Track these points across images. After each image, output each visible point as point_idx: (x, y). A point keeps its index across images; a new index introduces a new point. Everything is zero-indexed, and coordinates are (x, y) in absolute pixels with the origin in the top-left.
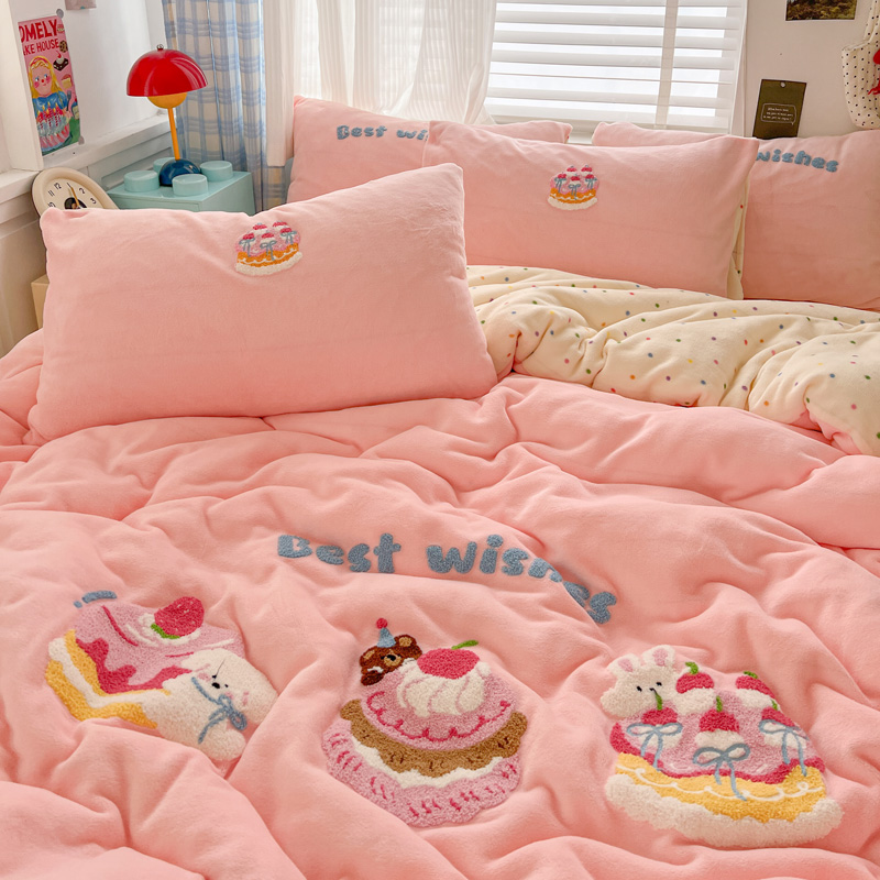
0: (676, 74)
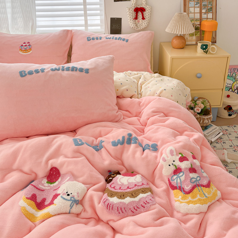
0: (89, 18)
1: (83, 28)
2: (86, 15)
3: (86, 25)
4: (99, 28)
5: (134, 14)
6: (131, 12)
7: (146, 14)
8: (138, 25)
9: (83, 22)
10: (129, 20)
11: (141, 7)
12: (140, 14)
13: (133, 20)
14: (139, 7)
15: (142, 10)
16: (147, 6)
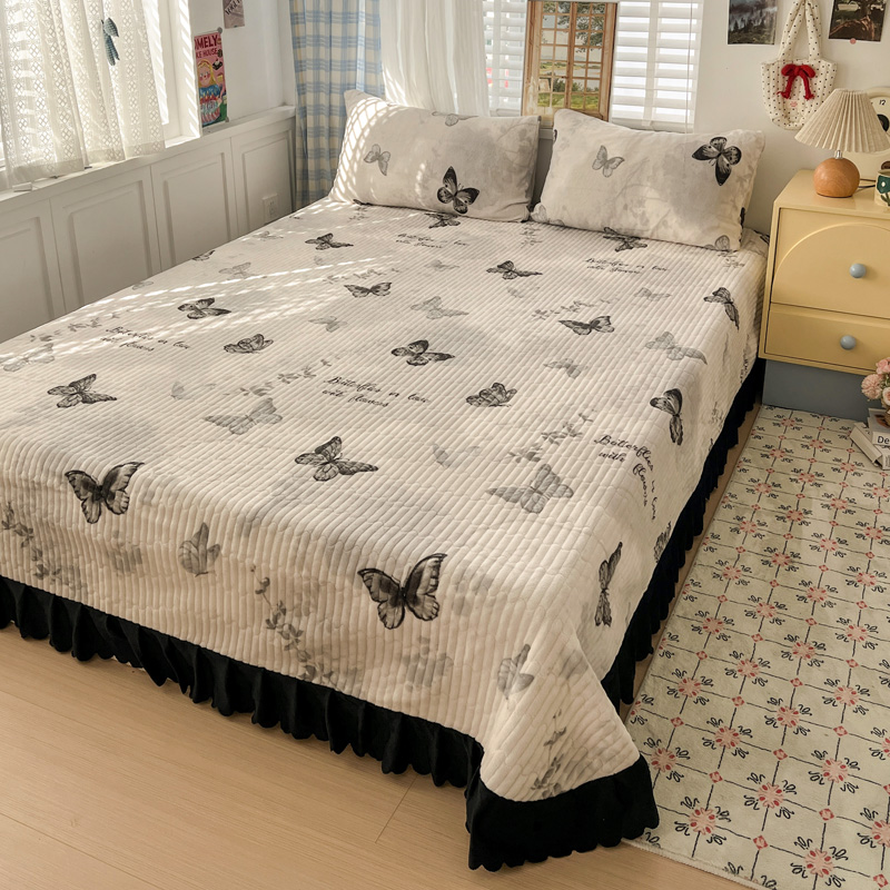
1: (641, 109)
2: (651, 74)
3: (650, 102)
4: (682, 112)
5: (782, 82)
6: (773, 76)
7: (818, 84)
8: (793, 112)
9: (642, 94)
10: (765, 100)
11: (806, 63)
12: (800, 84)
13: (775, 97)
14: (798, 63)
15: (808, 73)
16: (823, 63)
